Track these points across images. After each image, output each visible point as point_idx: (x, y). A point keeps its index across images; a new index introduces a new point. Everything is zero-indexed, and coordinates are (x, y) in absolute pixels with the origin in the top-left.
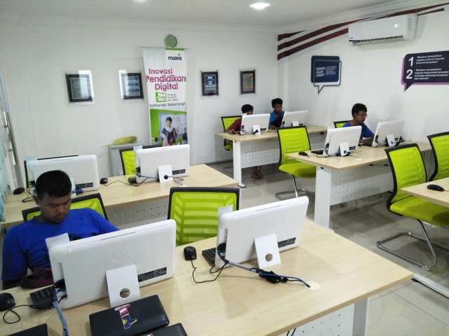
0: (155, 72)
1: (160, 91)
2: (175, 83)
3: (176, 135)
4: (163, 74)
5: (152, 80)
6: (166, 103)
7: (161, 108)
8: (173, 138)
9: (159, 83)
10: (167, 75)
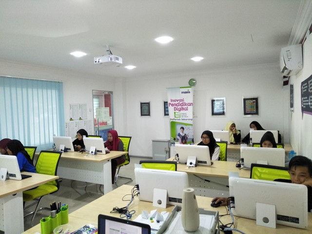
0: (174, 101)
1: (177, 111)
2: (186, 107)
3: (187, 138)
4: (179, 102)
5: (172, 105)
6: (181, 118)
7: (177, 121)
8: (185, 140)
9: (176, 107)
10: (181, 102)
